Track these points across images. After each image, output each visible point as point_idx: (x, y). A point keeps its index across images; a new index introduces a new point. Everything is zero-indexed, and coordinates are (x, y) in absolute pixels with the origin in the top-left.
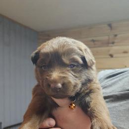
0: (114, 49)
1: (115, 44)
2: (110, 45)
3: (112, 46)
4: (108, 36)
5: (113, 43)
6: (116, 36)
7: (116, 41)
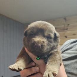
0: (67, 33)
1: (68, 30)
2: (65, 30)
3: (66, 31)
4: (64, 25)
5: (67, 29)
6: (69, 25)
7: (69, 28)
